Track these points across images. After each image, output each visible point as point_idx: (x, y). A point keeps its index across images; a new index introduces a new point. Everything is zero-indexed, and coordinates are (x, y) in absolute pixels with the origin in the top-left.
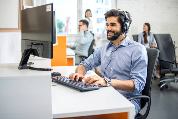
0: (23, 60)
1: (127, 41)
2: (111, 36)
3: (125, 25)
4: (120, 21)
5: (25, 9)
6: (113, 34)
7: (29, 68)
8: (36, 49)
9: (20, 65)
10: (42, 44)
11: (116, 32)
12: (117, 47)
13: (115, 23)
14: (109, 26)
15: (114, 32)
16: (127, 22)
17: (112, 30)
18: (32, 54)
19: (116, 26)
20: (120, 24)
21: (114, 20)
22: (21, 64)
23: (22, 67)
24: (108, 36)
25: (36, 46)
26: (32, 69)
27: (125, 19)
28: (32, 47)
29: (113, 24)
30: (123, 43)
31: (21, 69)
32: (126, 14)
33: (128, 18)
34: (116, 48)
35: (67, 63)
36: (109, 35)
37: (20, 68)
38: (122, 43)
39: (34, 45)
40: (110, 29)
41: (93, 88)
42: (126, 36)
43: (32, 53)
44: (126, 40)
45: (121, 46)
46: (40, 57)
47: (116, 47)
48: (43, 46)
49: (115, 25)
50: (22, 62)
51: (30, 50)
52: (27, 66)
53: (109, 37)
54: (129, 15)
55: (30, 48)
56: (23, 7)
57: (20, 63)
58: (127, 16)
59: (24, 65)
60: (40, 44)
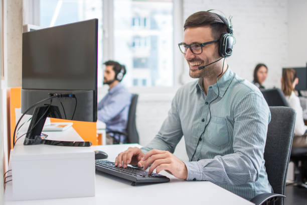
5: (29, 31)
7: (44, 142)
8: (57, 107)
9: (27, 137)
23: (31, 140)
31: (30, 143)
37: (26, 143)
43: (50, 114)
52: (40, 138)
56: (26, 27)
57: (28, 134)
59: (36, 136)
60: (70, 96)
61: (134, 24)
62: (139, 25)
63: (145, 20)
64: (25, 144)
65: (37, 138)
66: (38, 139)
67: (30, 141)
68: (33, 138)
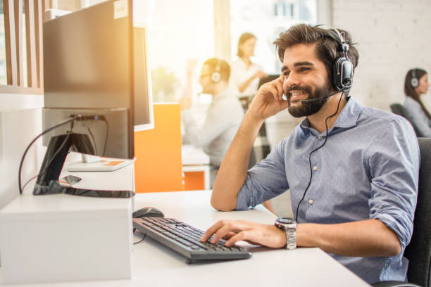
0: (47, 165)
1: (352, 111)
2: (299, 104)
3: (340, 66)
4: (324, 55)
6: (304, 97)
7: (65, 190)
8: (86, 136)
9: (38, 182)
10: (102, 118)
11: (313, 89)
12: (325, 134)
13: (308, 64)
14: (292, 72)
15: (307, 90)
16: (344, 58)
17: (302, 85)
18: (74, 150)
19: (313, 72)
20: (325, 63)
21: (306, 52)
22: (42, 178)
23: (44, 187)
24: (292, 105)
25: (84, 122)
26: (74, 194)
27: (339, 49)
28: (72, 127)
29: (303, 68)
30: (342, 121)
31: (42, 193)
32: (339, 34)
33: (347, 46)
34: (323, 137)
35: (183, 182)
36: (295, 101)
37: (38, 192)
38: (337, 121)
39: (78, 119)
40: (297, 82)
41: (227, 251)
42: (348, 99)
43: (74, 146)
44: (349, 109)
45: (337, 130)
46: (97, 155)
47: (322, 135)
48: (103, 122)
49: (308, 69)
50: (44, 171)
51: (67, 138)
52: (58, 185)
53: (294, 107)
54: (350, 39)
55: (68, 132)
56: (48, 13)
57: (39, 177)
58: (342, 40)
59: (51, 182)
60: (96, 118)
61: (276, 14)
62: (284, 14)
63: (292, 7)
64: (35, 193)
65: (53, 184)
66: (55, 186)
67: (42, 189)
68: (47, 185)
